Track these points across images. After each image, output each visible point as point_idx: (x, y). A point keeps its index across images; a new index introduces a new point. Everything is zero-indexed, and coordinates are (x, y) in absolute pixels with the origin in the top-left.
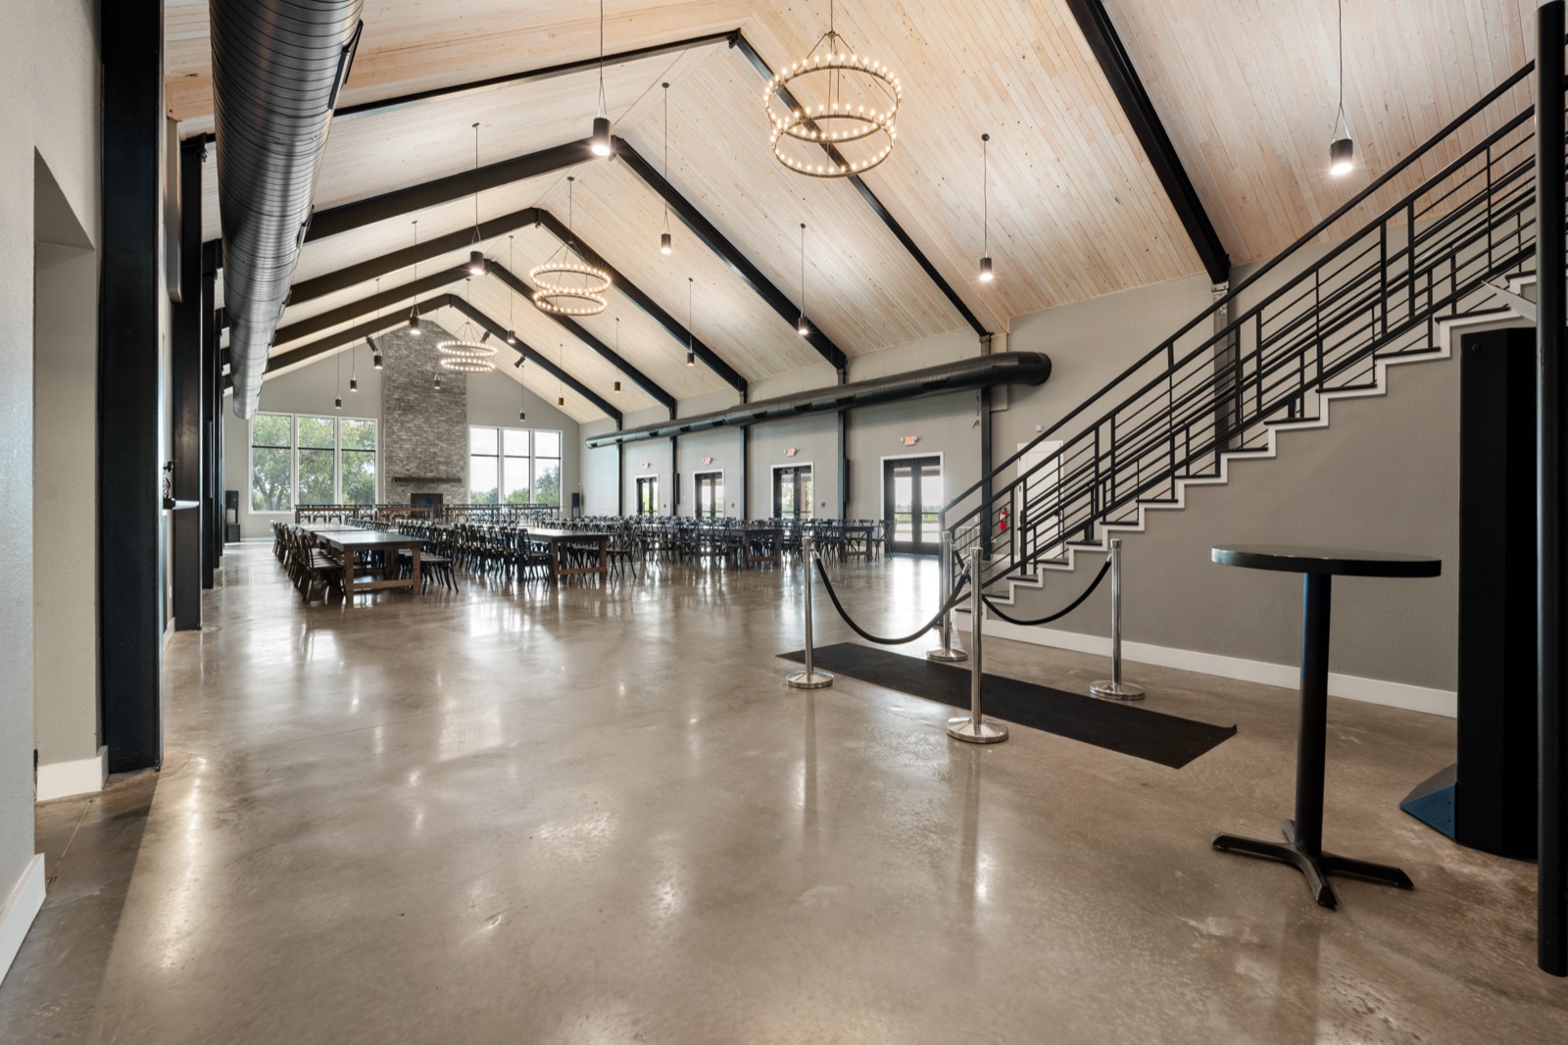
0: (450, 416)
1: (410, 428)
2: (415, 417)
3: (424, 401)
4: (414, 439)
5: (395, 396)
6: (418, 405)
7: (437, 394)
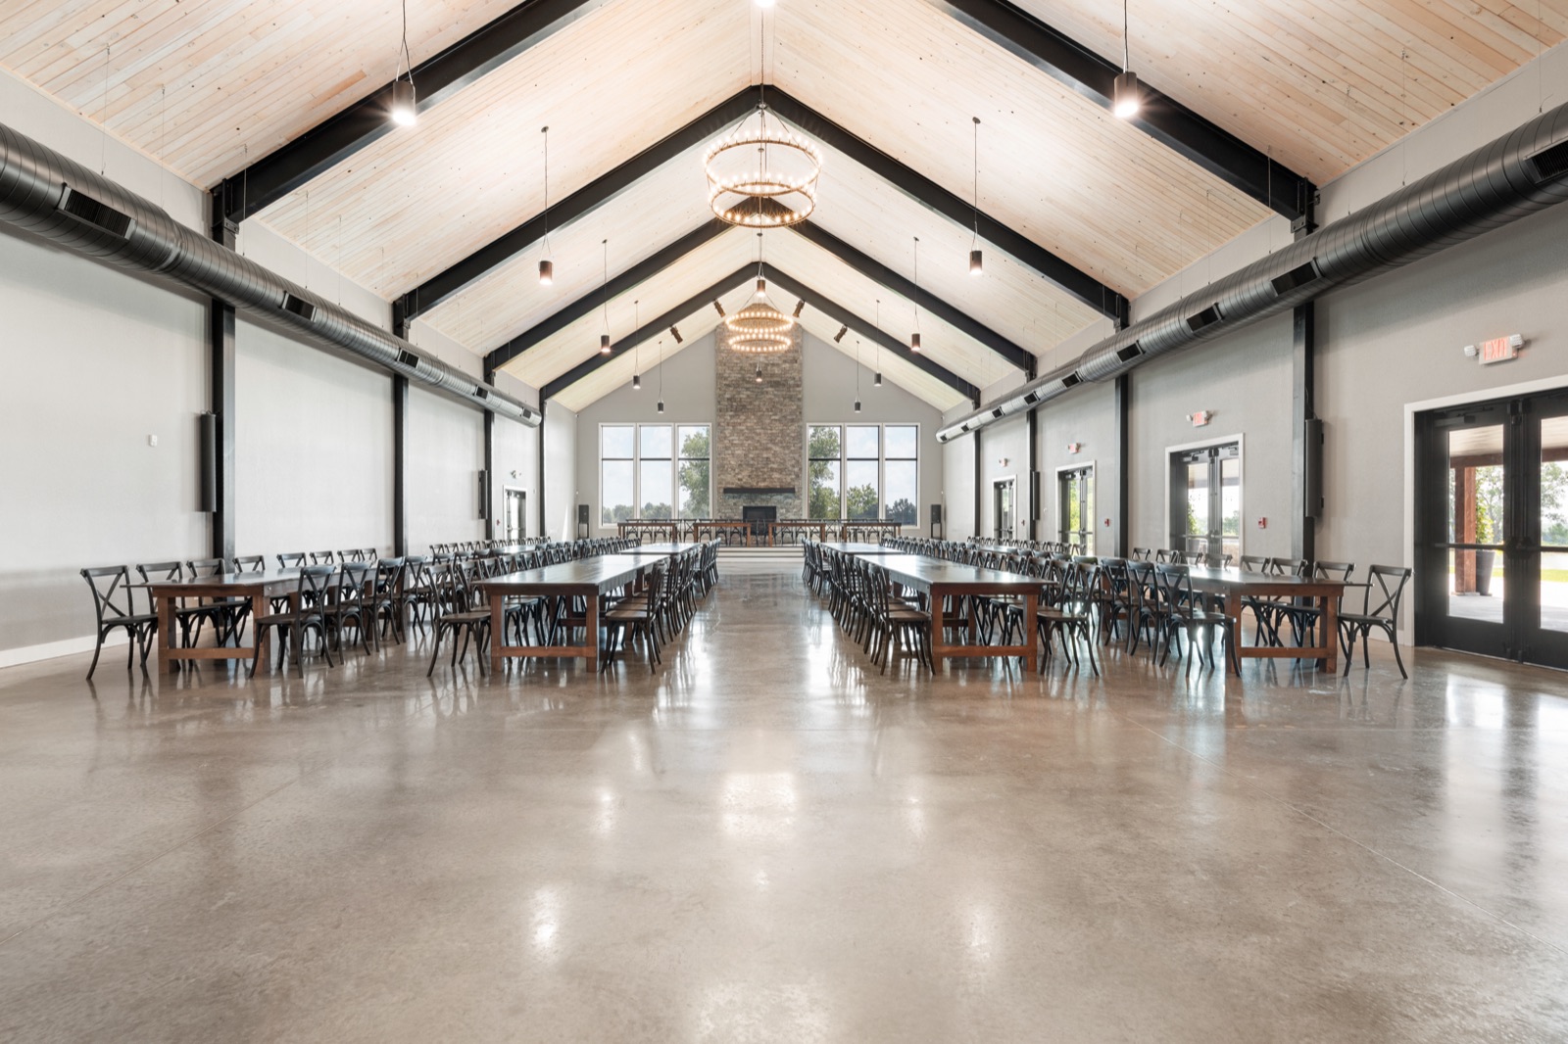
0: (784, 413)
1: (742, 430)
2: (748, 417)
3: (756, 399)
4: (746, 443)
5: (727, 396)
6: (751, 403)
7: (770, 389)
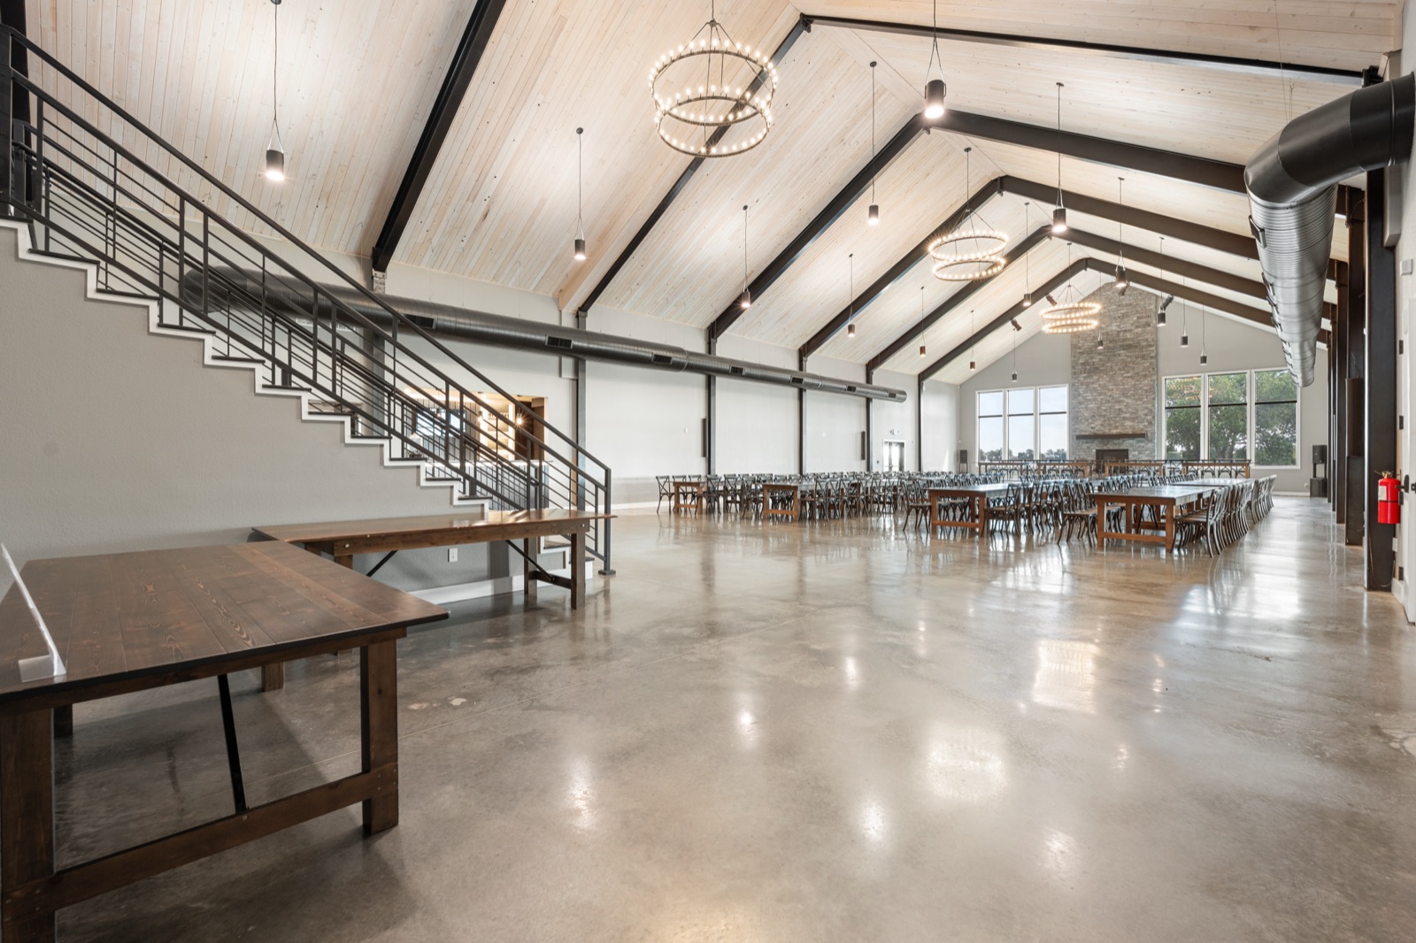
0: (1136, 371)
1: (1094, 388)
2: (1100, 377)
3: (1108, 361)
4: (1099, 398)
5: (1081, 361)
6: (1103, 365)
7: (1122, 352)
